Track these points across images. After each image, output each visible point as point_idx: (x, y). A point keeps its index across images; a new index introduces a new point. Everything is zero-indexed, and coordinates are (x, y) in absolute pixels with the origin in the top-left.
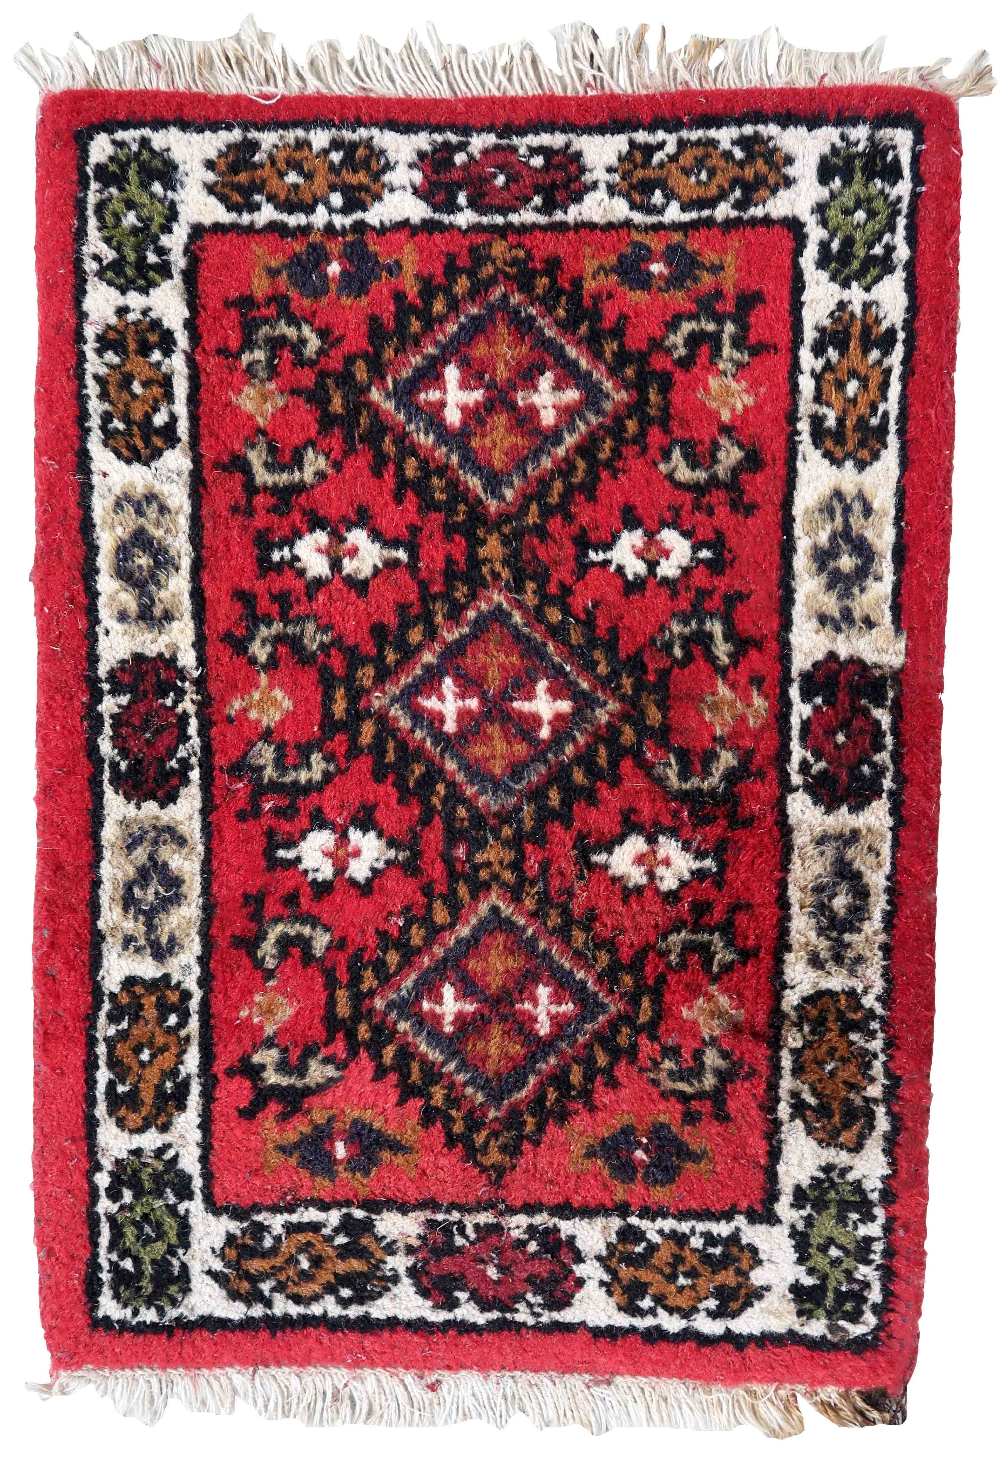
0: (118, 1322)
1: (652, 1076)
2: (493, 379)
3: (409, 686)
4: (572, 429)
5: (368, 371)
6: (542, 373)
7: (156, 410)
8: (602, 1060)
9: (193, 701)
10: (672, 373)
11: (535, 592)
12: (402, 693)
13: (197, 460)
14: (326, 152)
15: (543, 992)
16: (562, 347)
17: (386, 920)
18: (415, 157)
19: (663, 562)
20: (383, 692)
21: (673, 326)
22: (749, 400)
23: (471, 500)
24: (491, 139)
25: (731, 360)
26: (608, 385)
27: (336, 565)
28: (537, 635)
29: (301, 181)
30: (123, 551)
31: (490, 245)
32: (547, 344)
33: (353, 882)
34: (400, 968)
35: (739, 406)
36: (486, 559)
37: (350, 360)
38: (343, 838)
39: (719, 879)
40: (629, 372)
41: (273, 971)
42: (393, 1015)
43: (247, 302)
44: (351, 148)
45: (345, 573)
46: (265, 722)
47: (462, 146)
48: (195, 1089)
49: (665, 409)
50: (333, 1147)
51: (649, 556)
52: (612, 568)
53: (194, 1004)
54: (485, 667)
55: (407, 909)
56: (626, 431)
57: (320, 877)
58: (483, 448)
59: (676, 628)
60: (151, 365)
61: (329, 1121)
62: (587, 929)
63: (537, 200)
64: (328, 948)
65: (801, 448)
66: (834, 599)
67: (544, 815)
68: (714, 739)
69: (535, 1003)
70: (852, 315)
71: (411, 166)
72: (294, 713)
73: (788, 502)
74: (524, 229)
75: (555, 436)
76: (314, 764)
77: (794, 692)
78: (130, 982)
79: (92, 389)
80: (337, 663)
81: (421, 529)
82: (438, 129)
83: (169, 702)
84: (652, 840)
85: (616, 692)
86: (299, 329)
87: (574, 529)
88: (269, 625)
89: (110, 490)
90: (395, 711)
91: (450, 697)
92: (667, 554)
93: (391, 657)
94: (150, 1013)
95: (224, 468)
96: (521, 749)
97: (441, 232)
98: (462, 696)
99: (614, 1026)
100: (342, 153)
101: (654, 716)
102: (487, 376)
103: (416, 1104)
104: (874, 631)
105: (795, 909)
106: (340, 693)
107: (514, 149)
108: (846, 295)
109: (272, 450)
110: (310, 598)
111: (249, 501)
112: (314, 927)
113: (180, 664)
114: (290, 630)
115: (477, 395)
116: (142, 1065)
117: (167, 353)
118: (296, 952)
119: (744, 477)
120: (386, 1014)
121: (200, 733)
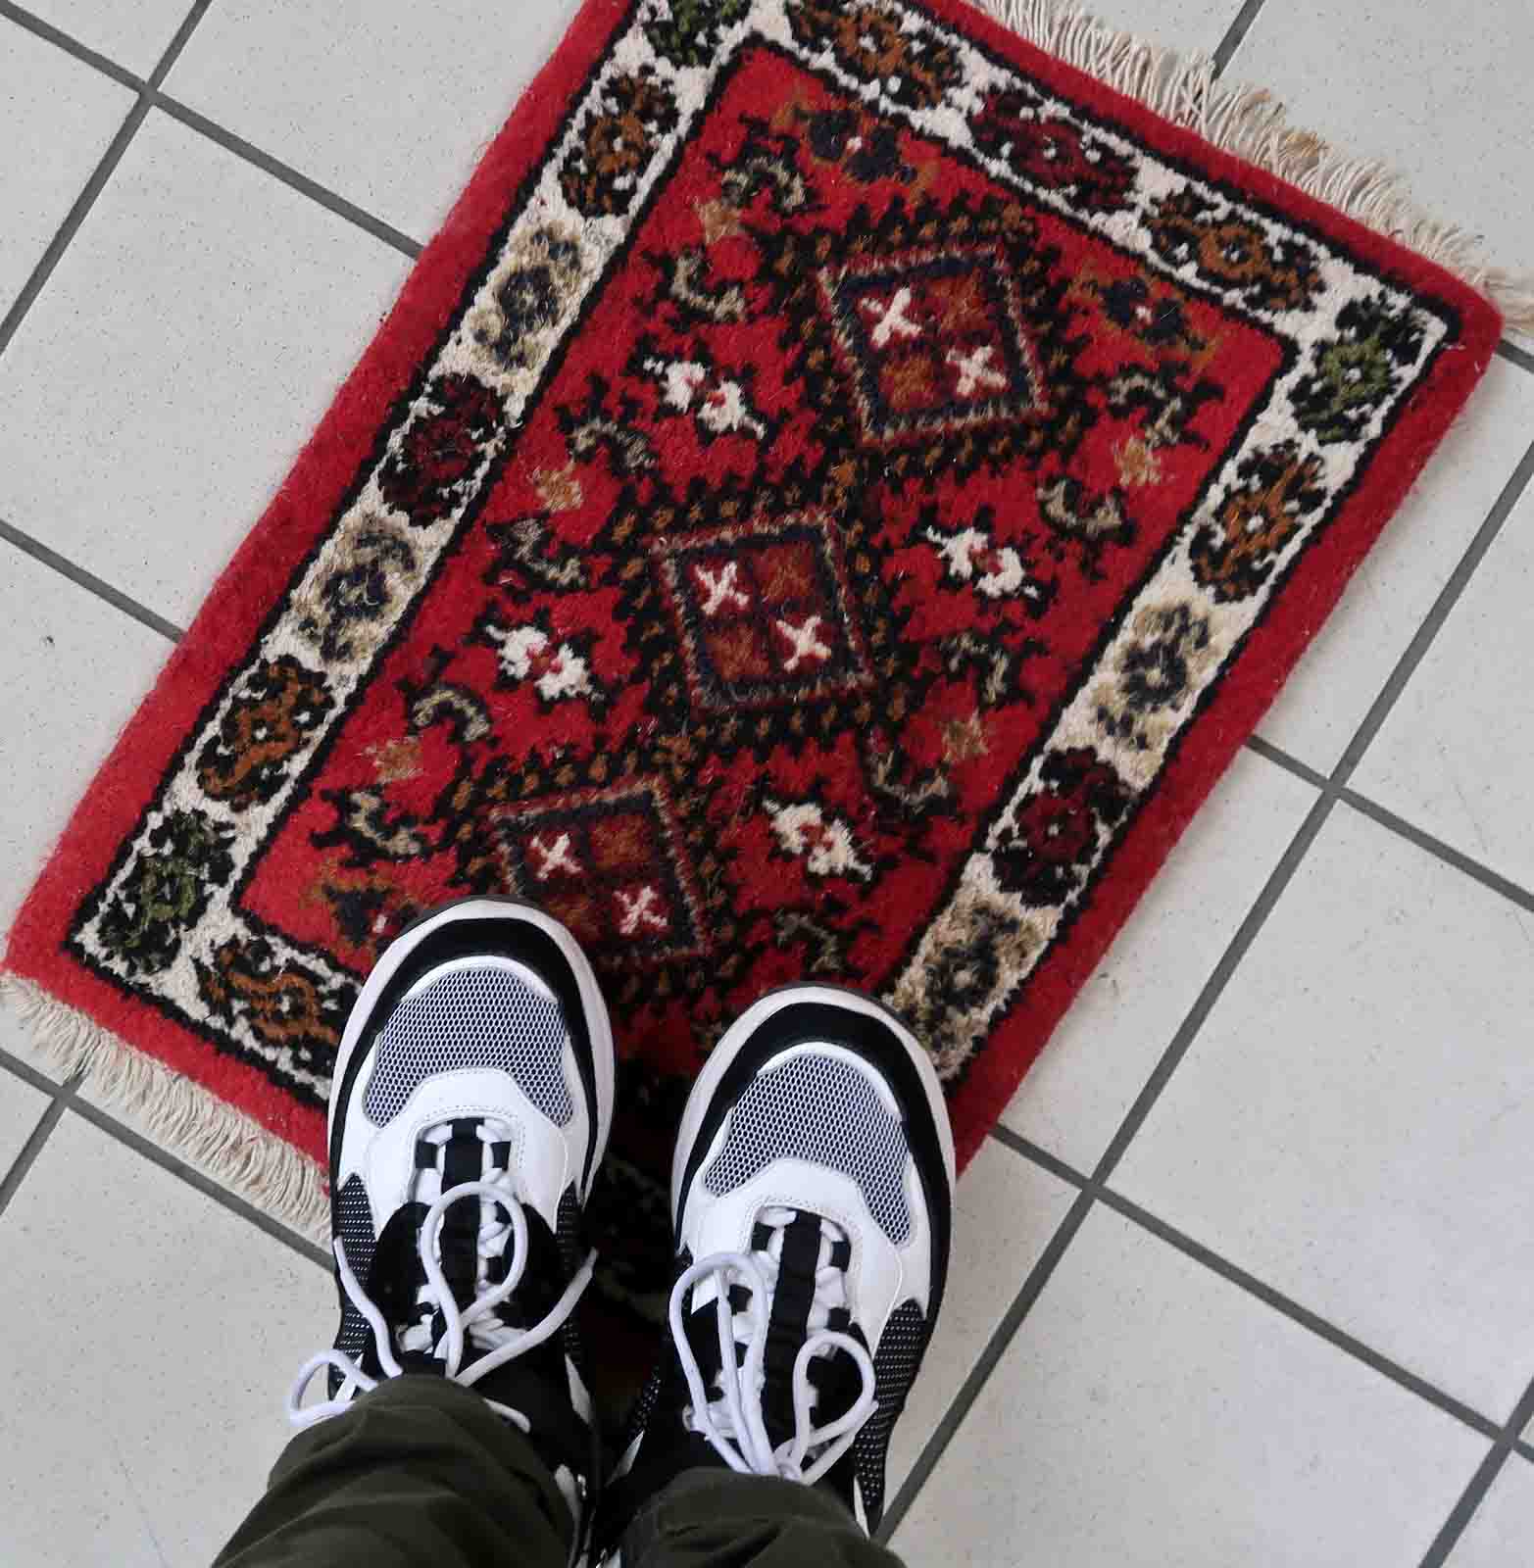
0: (89, 955)
1: (697, 1028)
2: (937, 324)
3: (694, 549)
4: (981, 409)
5: (831, 251)
6: (984, 345)
7: (623, 173)
8: (662, 988)
9: (497, 448)
10: (1099, 415)
11: (858, 534)
12: (685, 552)
13: (632, 235)
14: (910, 37)
15: (647, 894)
16: (1016, 332)
17: (548, 745)
18: (987, 89)
19: (990, 576)
20: (670, 542)
21: (1127, 372)
22: (1155, 478)
23: (851, 419)
24: (1064, 112)
25: (1161, 434)
26: (1036, 390)
27: (696, 404)
28: (837, 574)
29: (873, 50)
30: (517, 279)
31: (1007, 204)
32: (1004, 322)
33: (538, 692)
34: (533, 794)
35: (1143, 478)
36: (833, 478)
37: (821, 231)
38: (552, 650)
39: (866, 891)
40: (1062, 390)
41: (417, 728)
42: (501, 833)
43: (760, 126)
44: (934, 46)
45: (699, 415)
46: (548, 504)
47: (1035, 104)
48: (286, 790)
49: (1076, 442)
50: (376, 918)
51: (980, 564)
52: (941, 555)
53: (332, 715)
54: (773, 574)
55: (573, 746)
56: (1028, 440)
57: (512, 671)
58: (891, 378)
59: (965, 643)
60: (643, 132)
62: (721, 861)
63: (1072, 190)
64: (481, 738)
65: (1176, 549)
66: (1124, 702)
67: (744, 737)
68: (939, 761)
69: (634, 900)
70: (1295, 458)
71: (978, 94)
72: (579, 512)
73: (1135, 590)
74: (1046, 208)
75: (961, 407)
76: (569, 568)
77: (1037, 764)
78: (287, 661)
79: (578, 122)
80: (643, 491)
81: (792, 418)
82: (1024, 78)
83: (475, 436)
85: (875, 668)
86: (792, 177)
87: (927, 499)
88: (605, 421)
89: (539, 219)
90: (669, 565)
91: (725, 582)
92: (997, 571)
93: (696, 513)
94: (288, 699)
95: (651, 259)
96: (760, 666)
97: (970, 167)
98: (737, 587)
99: (692, 963)
100: (923, 46)
101: (897, 708)
102: (933, 318)
104: (1142, 753)
105: (918, 960)
106: (630, 518)
107: (1080, 133)
108: (1299, 437)
109: (703, 269)
110: (655, 420)
111: (655, 302)
112: (478, 712)
113: (506, 408)
114: (620, 437)
115: (914, 330)
116: (254, 740)
117: (664, 130)
118: (449, 724)
119: (1109, 545)
120: (495, 828)
121: (485, 480)
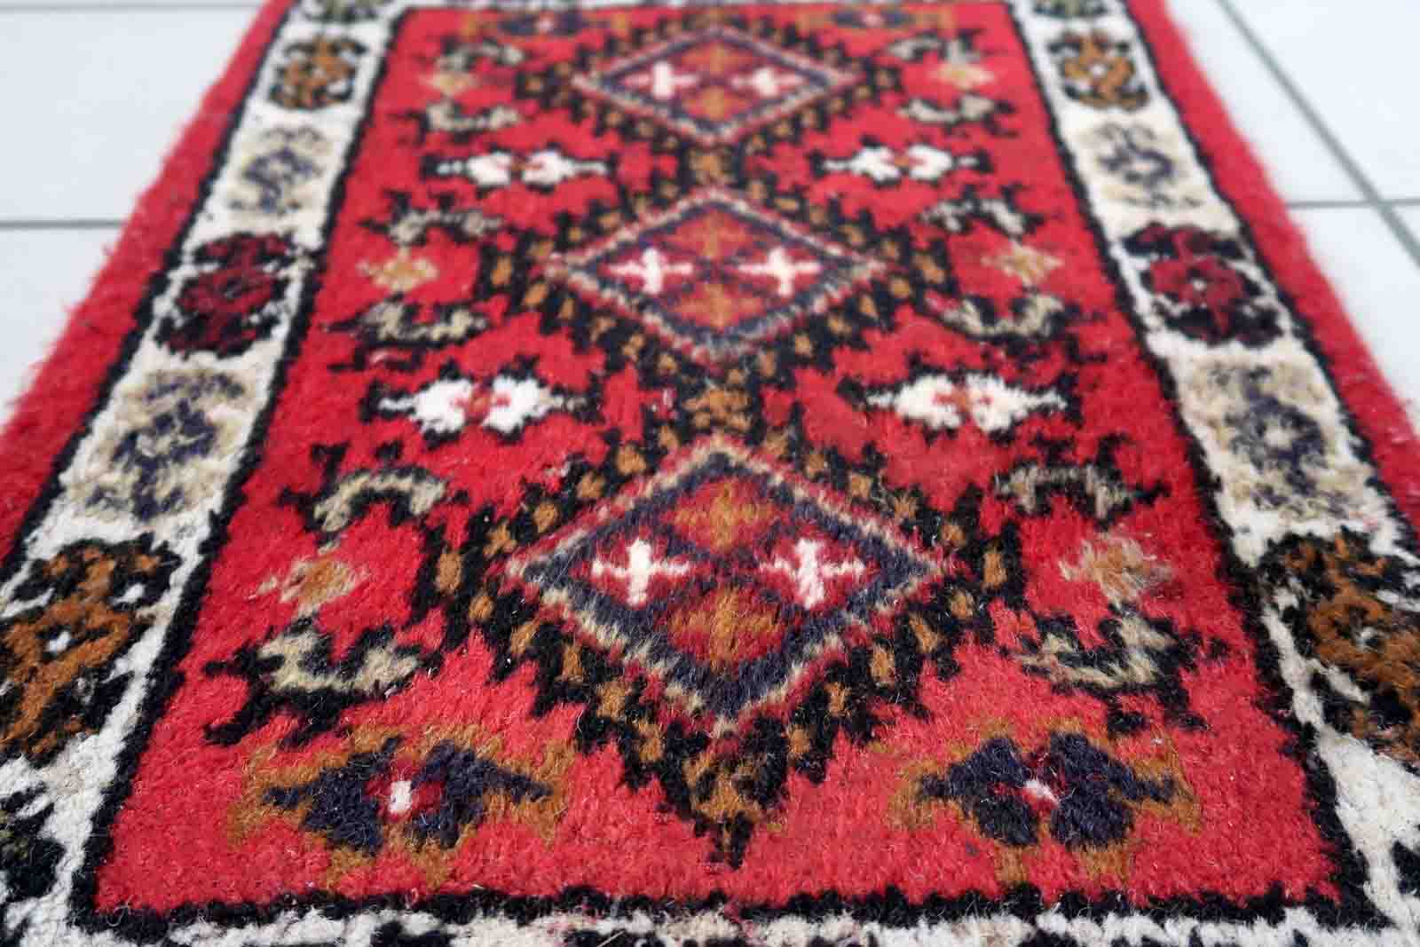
1: (1030, 662)
2: (707, 71)
3: (597, 257)
4: (796, 96)
5: (573, 68)
6: (760, 68)
7: (333, 83)
8: (928, 640)
9: (302, 269)
10: (902, 66)
11: (761, 190)
12: (589, 262)
13: (369, 111)
15: (807, 548)
16: (781, 57)
17: (541, 470)
19: (917, 167)
21: (896, 41)
22: (989, 77)
23: (682, 136)
26: (833, 73)
27: (516, 175)
28: (767, 217)
30: (258, 163)
33: (491, 431)
34: (555, 526)
35: (979, 80)
36: (701, 169)
37: (554, 64)
38: (484, 390)
39: (1073, 415)
40: (855, 65)
41: (336, 532)
42: (539, 582)
43: (450, 37)
45: (526, 180)
46: (396, 287)
48: (134, 695)
49: (898, 84)
50: (387, 793)
51: (900, 164)
52: (856, 173)
53: (180, 577)
54: (700, 241)
55: (576, 457)
56: (857, 95)
57: (441, 428)
58: (697, 106)
59: (947, 209)
60: (338, 60)
61: (384, 748)
62: (872, 472)
64: (438, 503)
66: (1138, 189)
67: (790, 362)
68: (1023, 288)
69: (796, 564)
72: (437, 280)
75: (778, 100)
76: (456, 321)
77: (1118, 251)
78: (78, 547)
79: (269, 73)
80: (504, 243)
81: (623, 152)
83: (268, 269)
84: (957, 378)
85: (877, 257)
87: (804, 151)
88: (422, 214)
89: (261, 127)
90: (577, 278)
91: (653, 264)
93: (576, 234)
94: (97, 584)
95: (399, 117)
96: (751, 304)
98: (670, 263)
99: (941, 590)
101: (933, 273)
102: (700, 69)
103: (567, 715)
104: (1201, 209)
105: (1207, 444)
106: (504, 263)
108: (1069, 25)
109: (457, 107)
110: (479, 198)
111: (421, 137)
112: (417, 480)
113: (296, 240)
114: (448, 218)
115: (691, 80)
116: (48, 658)
117: (358, 55)
118: (381, 511)
119: (999, 118)
120: (525, 580)
121: (302, 295)
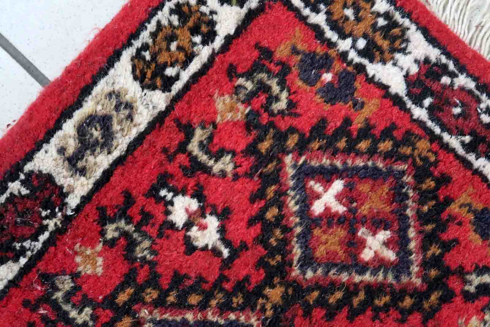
2: (356, 209)
4: (375, 272)
5: (296, 144)
6: (385, 229)
7: (172, 65)
9: (56, 224)
10: (456, 296)
12: (160, 322)
13: (169, 109)
14: (378, 15)
16: (409, 226)
18: (423, 58)
20: (151, 313)
23: (286, 259)
24: (471, 85)
26: (415, 269)
27: (188, 225)
29: (352, 18)
30: (91, 119)
31: (420, 139)
32: (403, 218)
36: (266, 296)
37: (292, 130)
40: (433, 273)
43: (268, 53)
44: (394, 24)
45: (189, 233)
46: (80, 269)
47: (453, 75)
49: (434, 311)
56: (402, 302)
58: (319, 237)
60: (191, 41)
63: (467, 139)
71: (416, 61)
72: (98, 278)
74: (446, 147)
75: (362, 268)
76: (84, 314)
79: (152, 26)
80: (142, 275)
81: (247, 249)
82: (448, 55)
83: (44, 214)
86: (281, 91)
88: (127, 223)
89: (113, 83)
93: (171, 299)
95: (179, 125)
97: (401, 109)
100: (386, 23)
102: (355, 204)
106: (130, 291)
107: (479, 101)
109: (210, 138)
110: (160, 230)
111: (176, 153)
113: (67, 200)
114: (135, 235)
115: (341, 209)
117: (205, 43)
121: (44, 243)
